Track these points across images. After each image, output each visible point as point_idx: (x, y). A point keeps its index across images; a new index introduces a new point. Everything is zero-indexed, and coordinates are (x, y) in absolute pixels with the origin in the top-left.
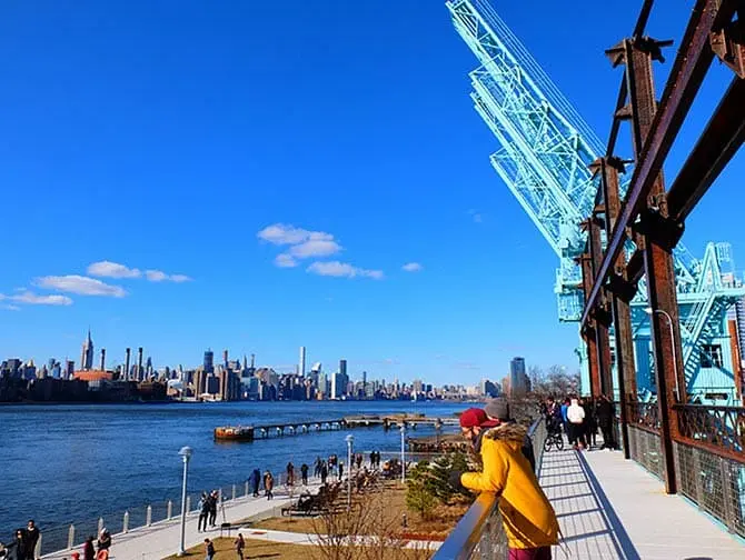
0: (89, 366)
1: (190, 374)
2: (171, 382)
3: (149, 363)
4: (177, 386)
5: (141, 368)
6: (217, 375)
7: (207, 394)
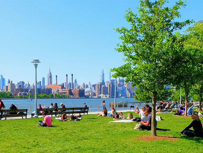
0: (51, 82)
1: (94, 86)
2: (86, 90)
3: (76, 81)
4: (89, 92)
5: (73, 84)
6: (106, 86)
7: (102, 95)
